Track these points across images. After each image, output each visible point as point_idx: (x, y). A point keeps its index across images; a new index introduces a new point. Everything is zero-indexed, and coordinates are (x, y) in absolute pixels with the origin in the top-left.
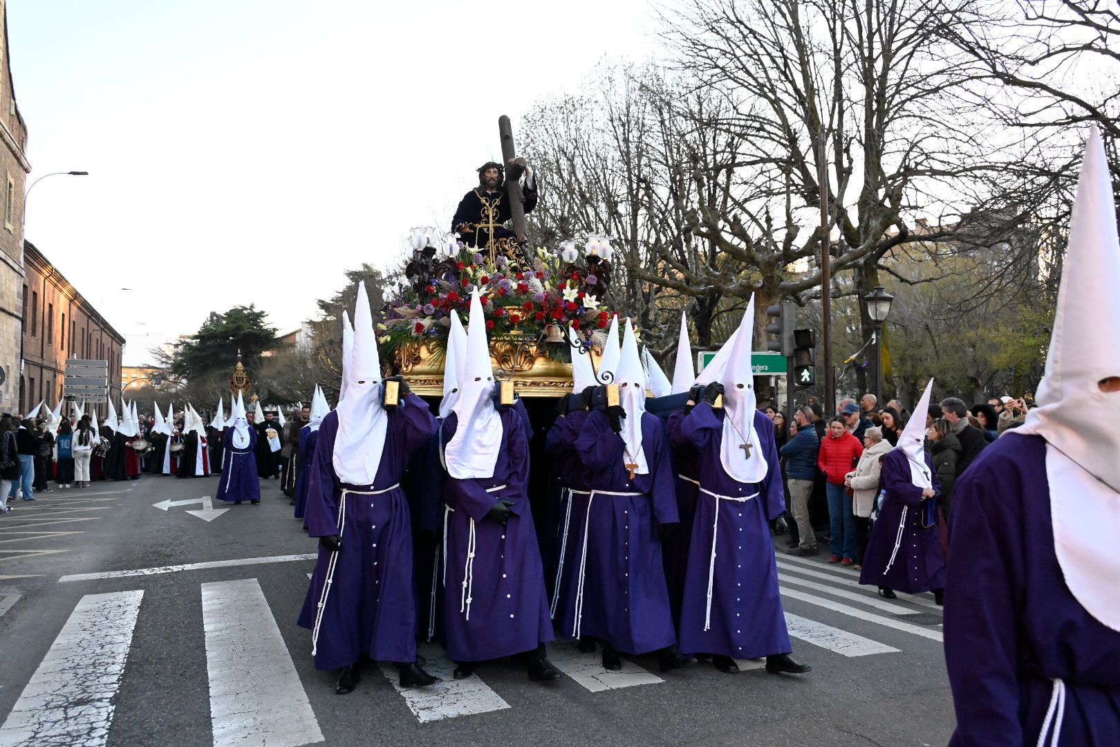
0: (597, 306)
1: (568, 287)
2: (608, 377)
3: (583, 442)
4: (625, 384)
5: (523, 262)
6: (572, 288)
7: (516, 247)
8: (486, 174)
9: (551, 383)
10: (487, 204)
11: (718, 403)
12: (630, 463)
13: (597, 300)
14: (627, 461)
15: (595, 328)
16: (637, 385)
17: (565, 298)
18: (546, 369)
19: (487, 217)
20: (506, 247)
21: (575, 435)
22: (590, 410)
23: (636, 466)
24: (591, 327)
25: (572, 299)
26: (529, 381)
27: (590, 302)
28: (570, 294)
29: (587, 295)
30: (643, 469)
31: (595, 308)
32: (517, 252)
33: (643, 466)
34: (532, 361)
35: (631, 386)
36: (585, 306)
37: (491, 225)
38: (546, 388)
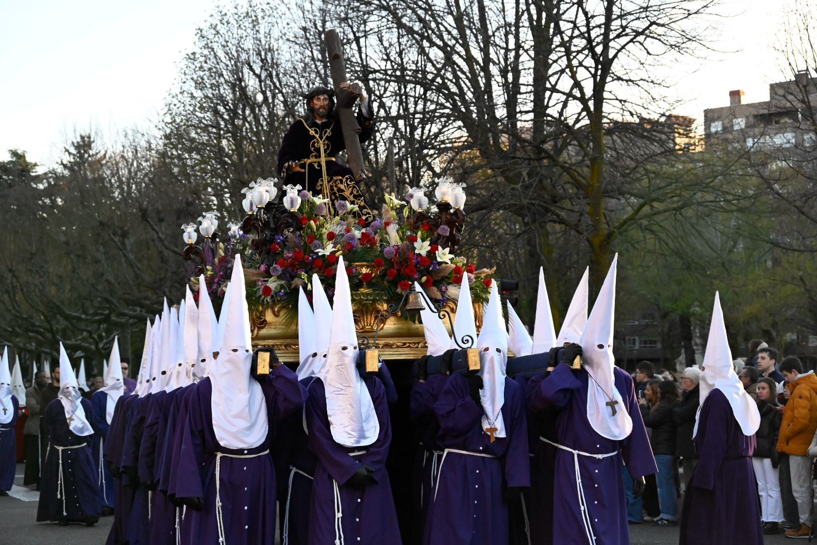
0: (451, 260)
1: (419, 240)
2: (468, 341)
3: (442, 406)
4: (487, 349)
5: (363, 204)
6: (423, 240)
7: (354, 187)
8: (315, 102)
9: (405, 344)
10: (317, 136)
11: (577, 364)
12: (489, 427)
13: (450, 253)
14: (486, 426)
15: (449, 284)
16: (498, 350)
17: (417, 252)
18: (398, 328)
19: (318, 150)
20: (342, 187)
21: (435, 398)
22: (451, 374)
23: (496, 429)
24: (444, 283)
25: (423, 253)
26: (381, 342)
27: (444, 255)
28: (422, 247)
29: (440, 248)
30: (502, 434)
31: (449, 262)
32: (355, 193)
33: (501, 429)
34: (383, 321)
35: (492, 352)
36: (439, 260)
37: (323, 160)
38: (400, 349)
